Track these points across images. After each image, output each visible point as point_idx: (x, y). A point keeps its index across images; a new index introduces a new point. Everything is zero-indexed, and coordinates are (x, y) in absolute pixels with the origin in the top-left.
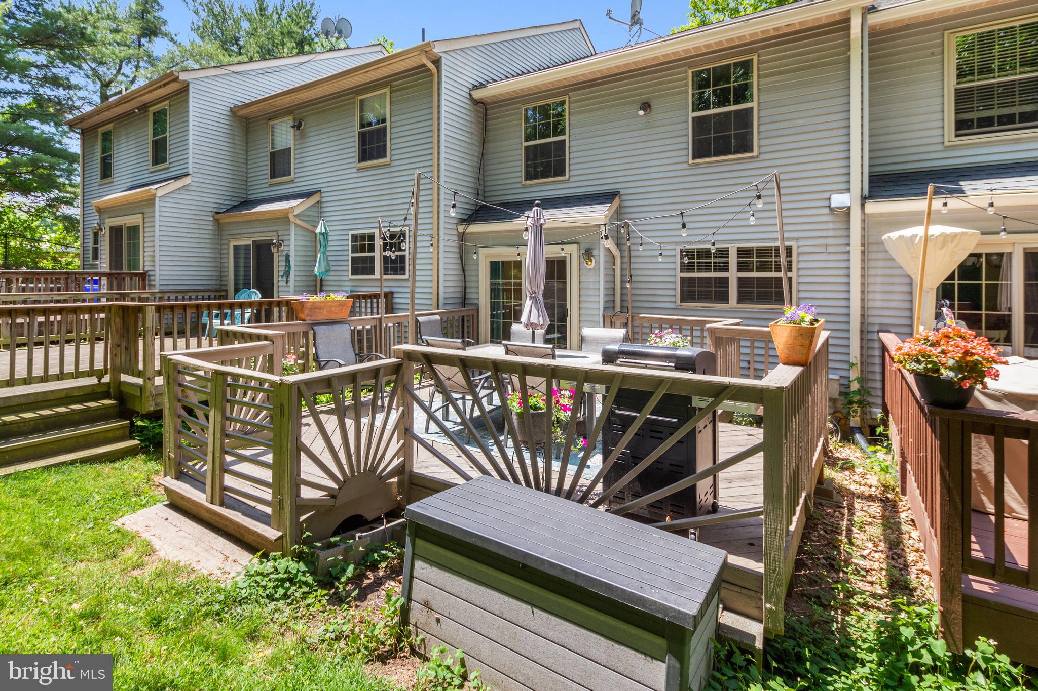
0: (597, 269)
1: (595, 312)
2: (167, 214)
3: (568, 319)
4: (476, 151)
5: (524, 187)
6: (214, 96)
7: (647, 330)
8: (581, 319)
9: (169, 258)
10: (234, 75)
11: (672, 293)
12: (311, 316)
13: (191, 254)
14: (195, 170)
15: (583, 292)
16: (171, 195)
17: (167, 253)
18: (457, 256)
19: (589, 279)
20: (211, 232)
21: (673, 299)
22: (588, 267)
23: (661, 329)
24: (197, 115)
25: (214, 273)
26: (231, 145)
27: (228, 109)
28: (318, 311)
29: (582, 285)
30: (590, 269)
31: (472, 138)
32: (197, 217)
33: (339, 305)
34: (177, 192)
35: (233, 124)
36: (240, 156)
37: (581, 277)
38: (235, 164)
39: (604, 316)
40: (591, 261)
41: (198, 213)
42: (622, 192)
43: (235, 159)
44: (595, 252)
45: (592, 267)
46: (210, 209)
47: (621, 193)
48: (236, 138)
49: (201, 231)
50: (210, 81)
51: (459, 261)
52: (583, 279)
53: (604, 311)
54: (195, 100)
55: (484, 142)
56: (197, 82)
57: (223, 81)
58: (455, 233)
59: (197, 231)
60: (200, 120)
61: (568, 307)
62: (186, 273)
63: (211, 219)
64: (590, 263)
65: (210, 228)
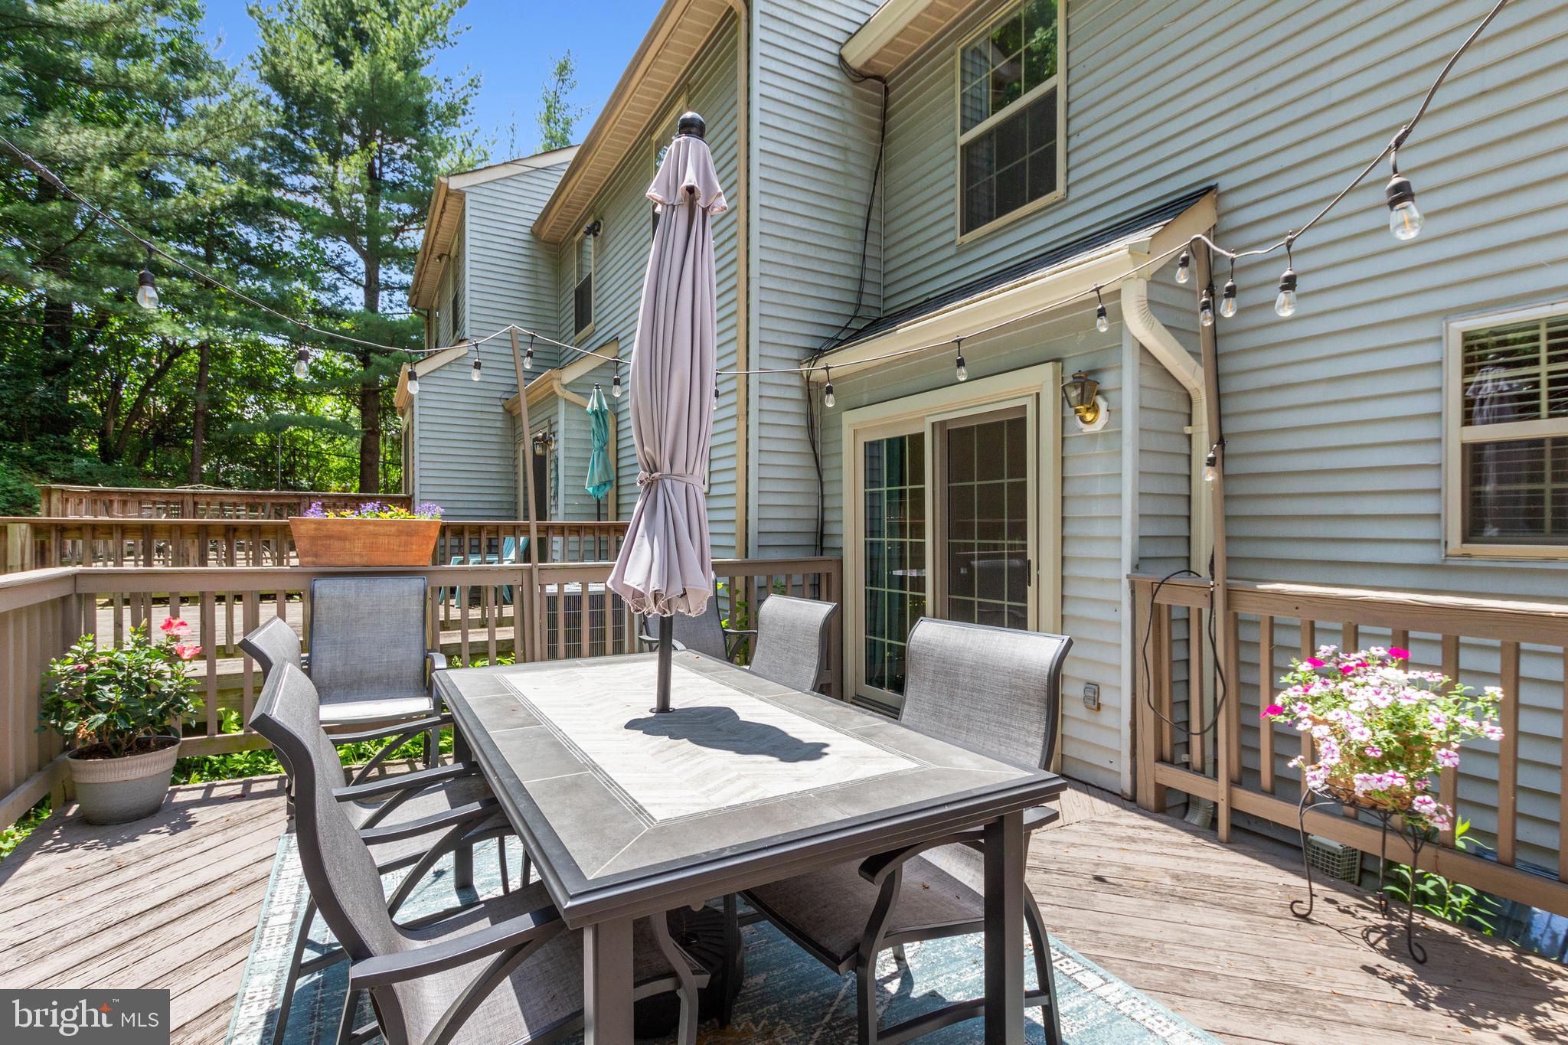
0: (1113, 433)
1: (1108, 572)
2: (432, 404)
3: (1031, 591)
4: (857, 190)
5: (963, 250)
6: (504, 211)
7: (1294, 639)
8: (1068, 592)
9: (436, 474)
10: (538, 174)
11: (1427, 505)
12: (316, 555)
13: (468, 468)
14: (475, 332)
15: (1072, 510)
16: (437, 374)
17: (431, 466)
18: (802, 435)
19: (1089, 466)
20: (499, 432)
21: (1427, 531)
22: (1088, 429)
23: (1353, 640)
24: (478, 243)
25: (505, 498)
26: (532, 290)
27: (527, 231)
28: (336, 544)
29: (1070, 489)
30: (1093, 436)
31: (845, 162)
32: (478, 408)
33: (400, 533)
34: (447, 368)
35: (536, 254)
36: (547, 306)
37: (1068, 464)
38: (539, 319)
39: (1133, 585)
40: (1094, 409)
41: (480, 401)
42: (1225, 183)
43: (540, 312)
44: (1107, 381)
45: (1097, 427)
46: (499, 395)
47: (1222, 188)
48: (542, 277)
49: (484, 431)
50: (498, 188)
51: (808, 449)
52: (1073, 469)
53: (1136, 567)
54: (474, 220)
55: (879, 167)
56: (477, 190)
57: (521, 185)
58: (795, 381)
59: (478, 430)
60: (482, 251)
61: (1031, 555)
62: (460, 497)
63: (501, 410)
64: (1089, 417)
65: (498, 424)
